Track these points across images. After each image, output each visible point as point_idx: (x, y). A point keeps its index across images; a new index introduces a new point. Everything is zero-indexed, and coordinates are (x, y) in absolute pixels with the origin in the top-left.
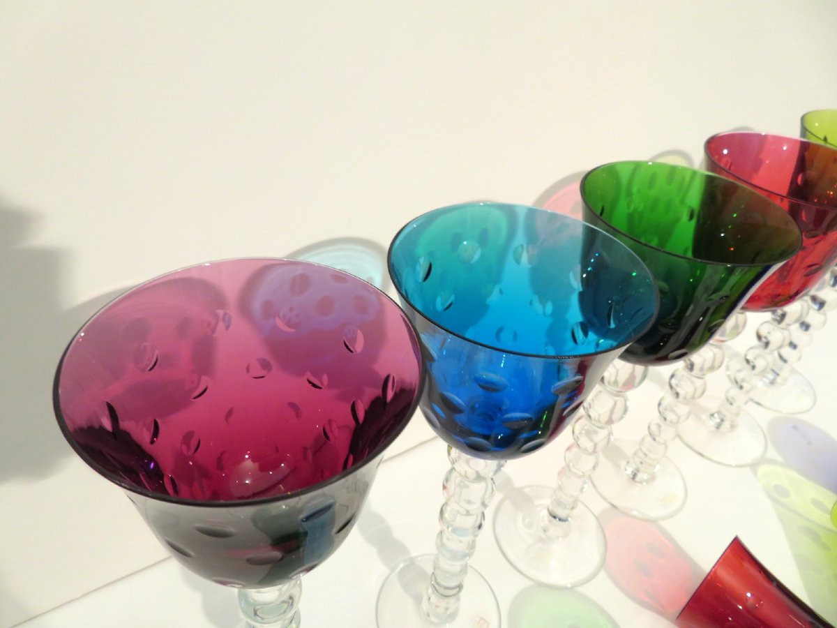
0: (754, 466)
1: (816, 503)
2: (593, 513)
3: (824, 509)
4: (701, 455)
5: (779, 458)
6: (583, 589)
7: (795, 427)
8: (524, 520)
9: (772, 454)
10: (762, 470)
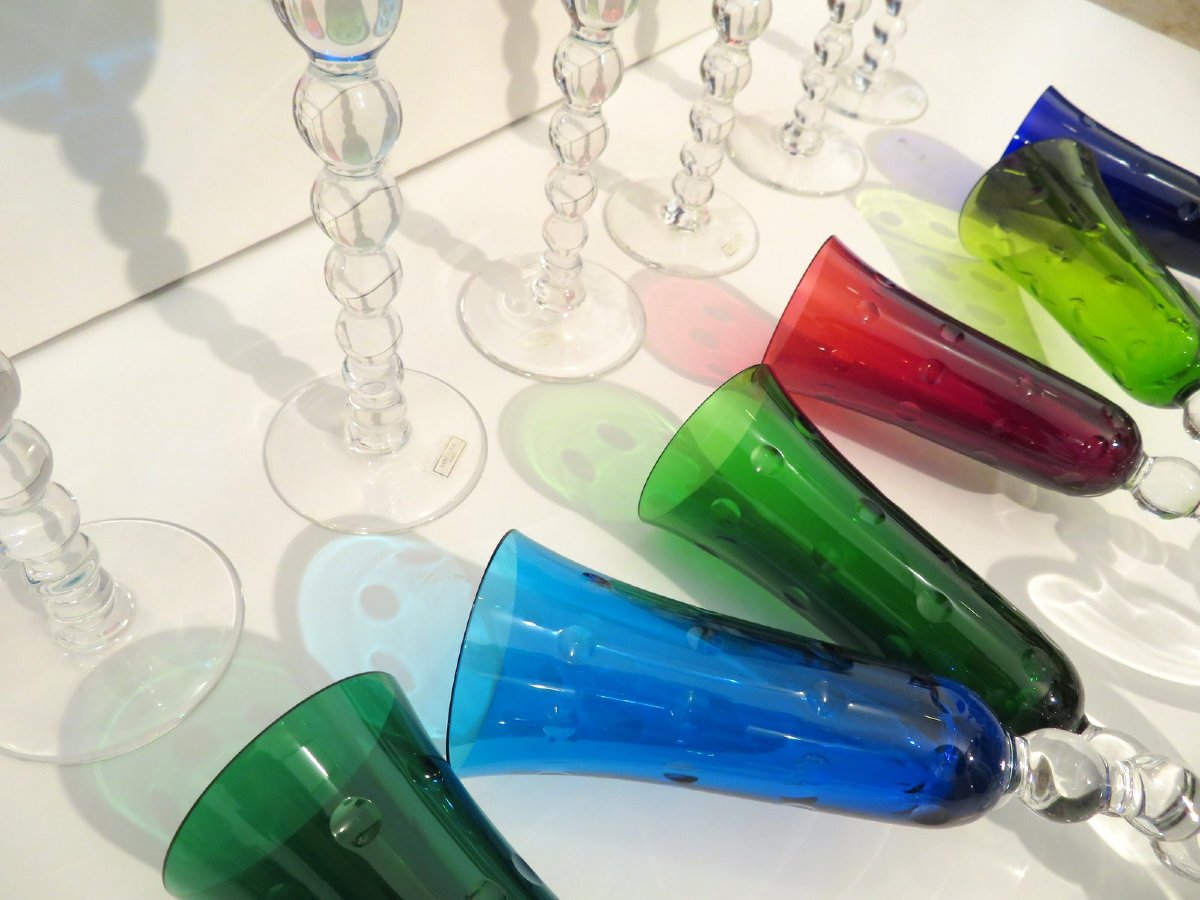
0: (850, 192)
1: (935, 227)
2: (621, 279)
3: (947, 233)
4: (778, 187)
5: (884, 180)
6: (615, 378)
7: (902, 140)
8: (508, 302)
9: (874, 174)
10: (861, 197)
